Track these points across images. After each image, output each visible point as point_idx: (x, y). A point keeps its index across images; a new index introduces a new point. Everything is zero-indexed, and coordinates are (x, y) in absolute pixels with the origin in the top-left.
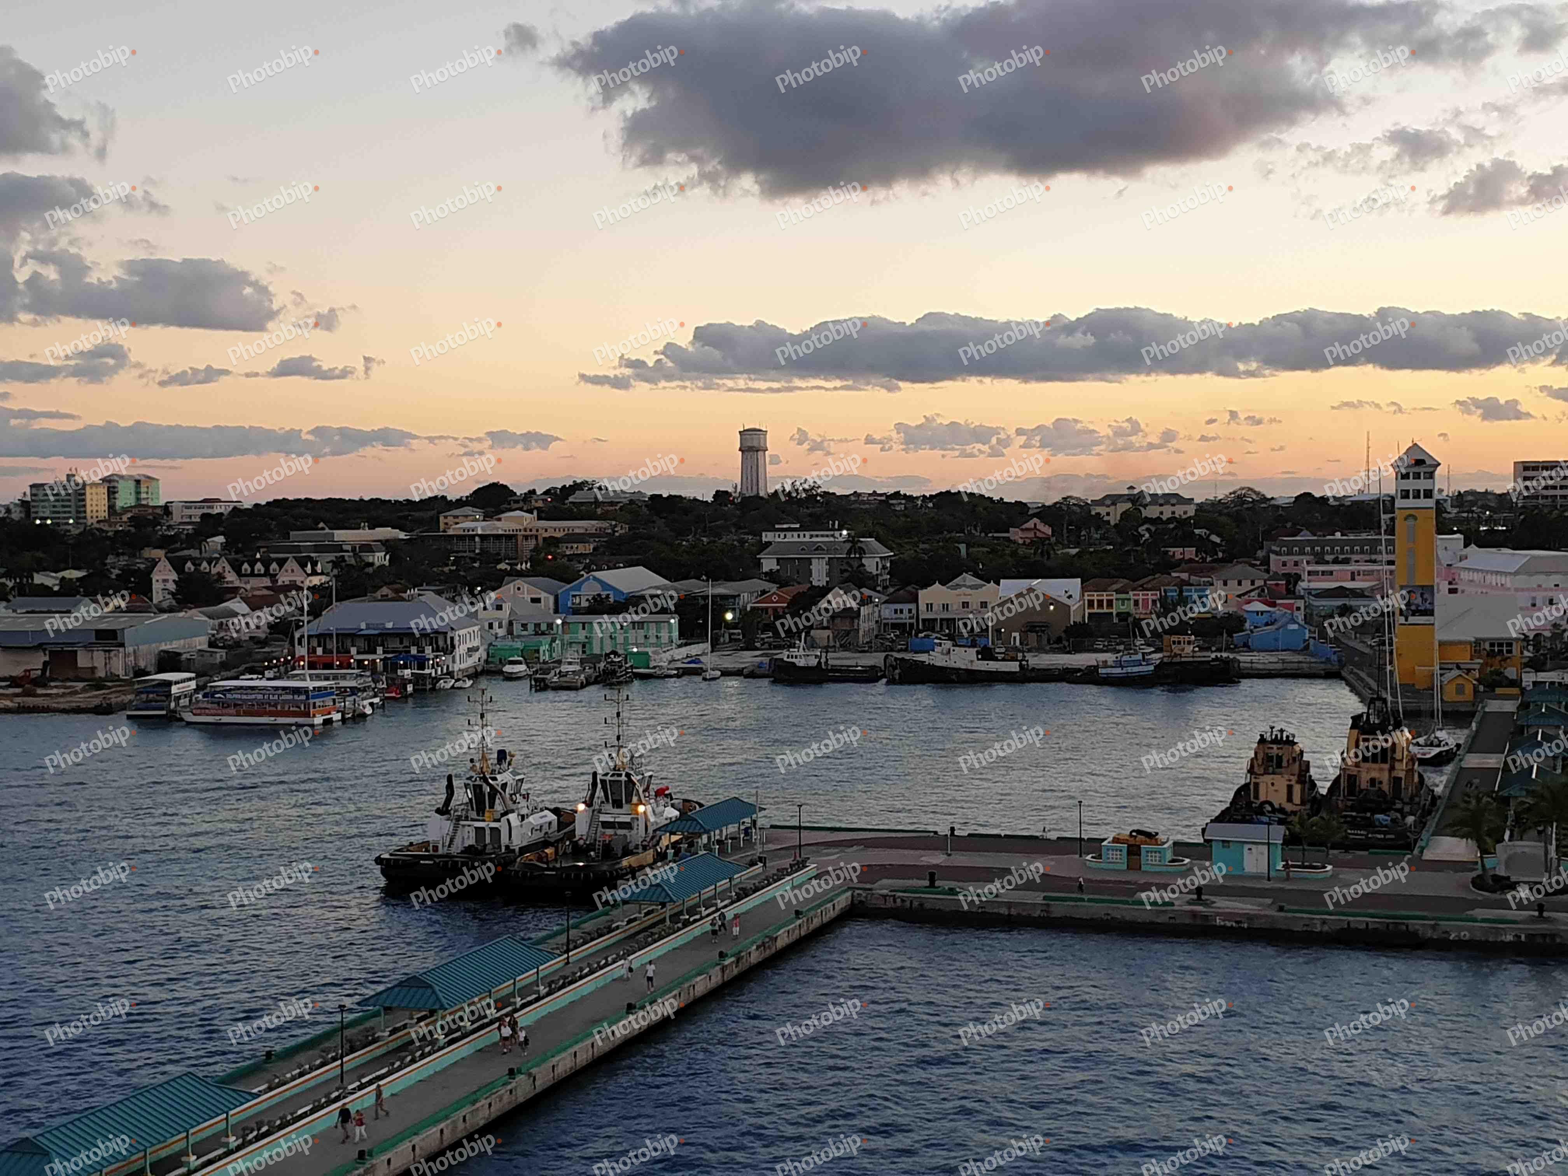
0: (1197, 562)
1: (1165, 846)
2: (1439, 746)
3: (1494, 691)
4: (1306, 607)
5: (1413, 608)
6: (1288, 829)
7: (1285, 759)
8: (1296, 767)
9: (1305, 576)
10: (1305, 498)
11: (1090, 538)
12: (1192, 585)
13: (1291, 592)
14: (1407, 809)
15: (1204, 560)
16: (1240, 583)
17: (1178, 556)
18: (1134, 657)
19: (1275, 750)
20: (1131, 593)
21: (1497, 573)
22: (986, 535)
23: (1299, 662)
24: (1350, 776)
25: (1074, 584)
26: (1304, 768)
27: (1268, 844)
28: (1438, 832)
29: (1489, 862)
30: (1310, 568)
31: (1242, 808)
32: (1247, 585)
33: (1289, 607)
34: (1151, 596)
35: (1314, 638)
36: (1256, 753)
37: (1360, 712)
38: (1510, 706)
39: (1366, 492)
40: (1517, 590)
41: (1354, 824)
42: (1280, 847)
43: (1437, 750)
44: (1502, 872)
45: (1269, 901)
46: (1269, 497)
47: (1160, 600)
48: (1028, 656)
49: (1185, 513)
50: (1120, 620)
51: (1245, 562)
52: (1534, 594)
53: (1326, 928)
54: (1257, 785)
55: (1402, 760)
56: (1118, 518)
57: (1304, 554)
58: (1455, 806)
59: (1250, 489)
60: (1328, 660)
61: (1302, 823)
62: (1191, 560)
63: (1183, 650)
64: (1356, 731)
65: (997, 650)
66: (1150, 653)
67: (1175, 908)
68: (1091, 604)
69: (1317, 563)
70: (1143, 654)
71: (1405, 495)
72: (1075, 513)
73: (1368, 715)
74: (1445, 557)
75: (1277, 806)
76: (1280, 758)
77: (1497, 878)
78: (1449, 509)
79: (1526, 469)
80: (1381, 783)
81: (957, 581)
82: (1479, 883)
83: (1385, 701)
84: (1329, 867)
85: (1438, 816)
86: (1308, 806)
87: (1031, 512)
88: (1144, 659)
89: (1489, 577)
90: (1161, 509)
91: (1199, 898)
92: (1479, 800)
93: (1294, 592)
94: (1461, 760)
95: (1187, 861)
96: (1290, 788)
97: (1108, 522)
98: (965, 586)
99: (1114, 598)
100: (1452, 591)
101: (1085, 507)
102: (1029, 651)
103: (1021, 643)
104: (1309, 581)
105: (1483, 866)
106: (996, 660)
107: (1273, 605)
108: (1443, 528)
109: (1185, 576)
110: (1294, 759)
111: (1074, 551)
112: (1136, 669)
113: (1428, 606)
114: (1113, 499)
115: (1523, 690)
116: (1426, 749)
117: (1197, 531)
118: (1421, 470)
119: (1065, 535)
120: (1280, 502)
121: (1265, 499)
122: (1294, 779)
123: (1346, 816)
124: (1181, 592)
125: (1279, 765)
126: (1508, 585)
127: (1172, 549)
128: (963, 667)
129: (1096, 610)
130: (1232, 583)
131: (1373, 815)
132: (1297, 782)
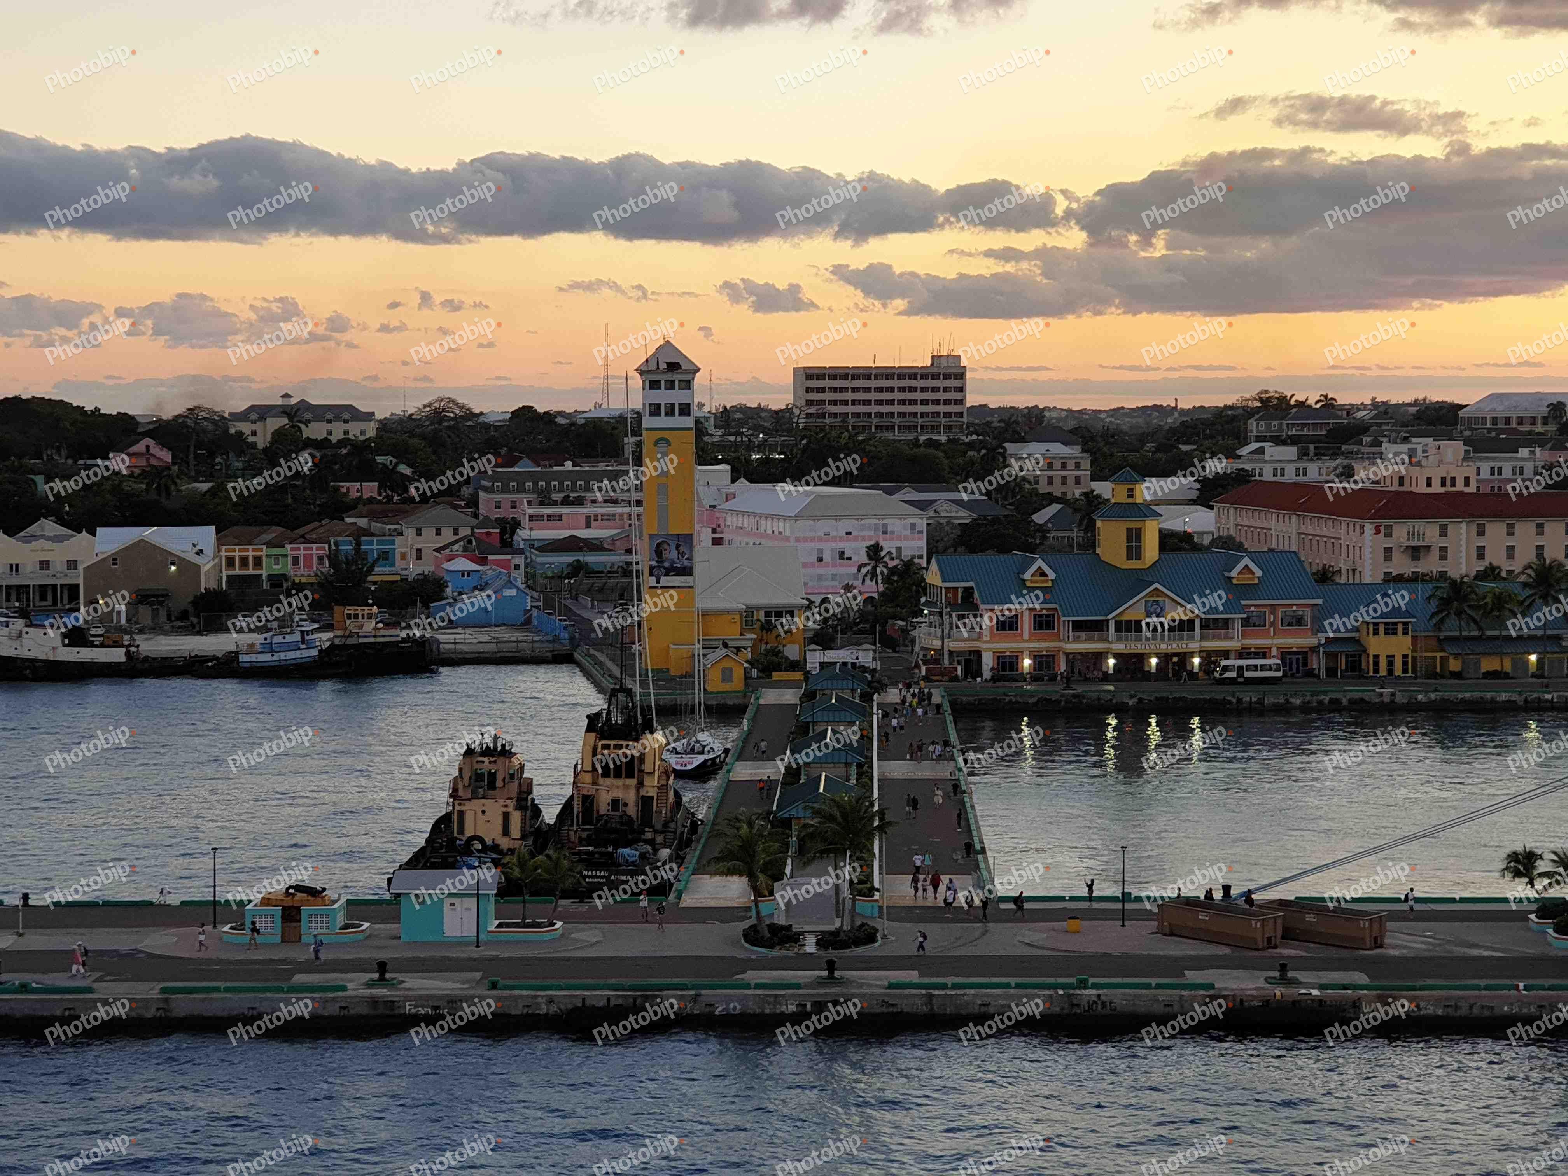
0: (380, 502)
1: (336, 906)
2: (702, 753)
3: (770, 676)
4: (526, 566)
5: (666, 564)
6: (503, 872)
7: (500, 777)
8: (514, 788)
9: (525, 522)
10: (525, 414)
11: (228, 467)
12: (373, 535)
13: (507, 544)
14: (659, 839)
15: (389, 499)
16: (438, 533)
17: (354, 494)
18: (289, 638)
19: (486, 764)
20: (288, 547)
21: (773, 517)
22: (75, 462)
23: (518, 642)
24: (585, 798)
25: (206, 535)
26: (524, 788)
27: (478, 894)
28: (699, 870)
29: (765, 908)
30: (531, 511)
31: (441, 847)
32: (448, 535)
33: (505, 565)
34: (317, 550)
35: (538, 607)
36: (461, 770)
37: (596, 710)
38: (790, 697)
39: (604, 406)
40: (798, 540)
41: (590, 862)
42: (492, 899)
43: (701, 759)
44: (782, 921)
45: (478, 975)
46: (477, 411)
47: (329, 557)
48: (139, 639)
49: (363, 433)
50: (272, 586)
51: (447, 503)
52: (819, 545)
53: (553, 1009)
54: (461, 814)
55: (652, 773)
56: (269, 438)
57: (524, 491)
58: (719, 834)
59: (451, 401)
60: (556, 639)
61: (522, 865)
62: (371, 500)
63: (361, 627)
64: (593, 735)
65: (93, 632)
66: (312, 632)
67: (349, 993)
68: (230, 562)
69: (542, 503)
70: (302, 632)
71: (655, 410)
72: (205, 431)
73: (609, 713)
74: (707, 497)
75: (489, 842)
76: (492, 776)
77: (775, 929)
78: (712, 430)
79: (809, 377)
80: (626, 805)
81: (32, 529)
82: (752, 936)
83: (629, 692)
84: (559, 924)
85: (699, 848)
86: (530, 841)
87: (140, 430)
88: (303, 641)
89: (763, 522)
90: (329, 426)
91: (382, 978)
92: (750, 825)
93: (510, 545)
94: (729, 771)
95: (366, 925)
96: (506, 816)
97: (254, 445)
98: (42, 537)
99: (263, 553)
100: (717, 542)
101: (221, 422)
102: (141, 631)
103: (128, 620)
104: (531, 529)
105: (758, 913)
106: (92, 645)
107: (483, 562)
108: (705, 456)
109: (363, 522)
110: (512, 776)
111: (205, 486)
112: (291, 655)
113: (686, 563)
114: (261, 413)
115: (807, 674)
116: (687, 758)
117: (379, 459)
118: (676, 377)
119: (192, 462)
120: (491, 419)
121: (471, 415)
122: (512, 804)
123: (579, 853)
124: (358, 544)
125: (492, 786)
126: (788, 533)
127: (348, 484)
128: (43, 657)
129: (237, 572)
130: (429, 533)
131: (616, 848)
132: (516, 809)
